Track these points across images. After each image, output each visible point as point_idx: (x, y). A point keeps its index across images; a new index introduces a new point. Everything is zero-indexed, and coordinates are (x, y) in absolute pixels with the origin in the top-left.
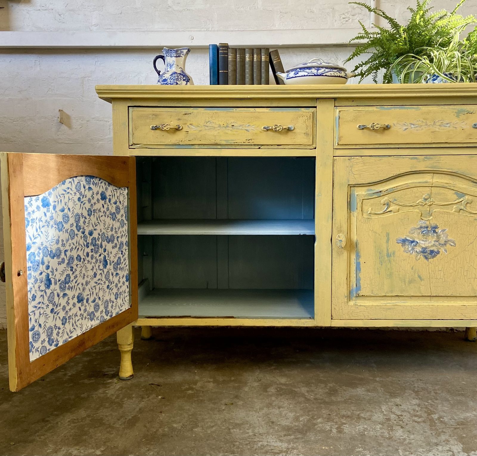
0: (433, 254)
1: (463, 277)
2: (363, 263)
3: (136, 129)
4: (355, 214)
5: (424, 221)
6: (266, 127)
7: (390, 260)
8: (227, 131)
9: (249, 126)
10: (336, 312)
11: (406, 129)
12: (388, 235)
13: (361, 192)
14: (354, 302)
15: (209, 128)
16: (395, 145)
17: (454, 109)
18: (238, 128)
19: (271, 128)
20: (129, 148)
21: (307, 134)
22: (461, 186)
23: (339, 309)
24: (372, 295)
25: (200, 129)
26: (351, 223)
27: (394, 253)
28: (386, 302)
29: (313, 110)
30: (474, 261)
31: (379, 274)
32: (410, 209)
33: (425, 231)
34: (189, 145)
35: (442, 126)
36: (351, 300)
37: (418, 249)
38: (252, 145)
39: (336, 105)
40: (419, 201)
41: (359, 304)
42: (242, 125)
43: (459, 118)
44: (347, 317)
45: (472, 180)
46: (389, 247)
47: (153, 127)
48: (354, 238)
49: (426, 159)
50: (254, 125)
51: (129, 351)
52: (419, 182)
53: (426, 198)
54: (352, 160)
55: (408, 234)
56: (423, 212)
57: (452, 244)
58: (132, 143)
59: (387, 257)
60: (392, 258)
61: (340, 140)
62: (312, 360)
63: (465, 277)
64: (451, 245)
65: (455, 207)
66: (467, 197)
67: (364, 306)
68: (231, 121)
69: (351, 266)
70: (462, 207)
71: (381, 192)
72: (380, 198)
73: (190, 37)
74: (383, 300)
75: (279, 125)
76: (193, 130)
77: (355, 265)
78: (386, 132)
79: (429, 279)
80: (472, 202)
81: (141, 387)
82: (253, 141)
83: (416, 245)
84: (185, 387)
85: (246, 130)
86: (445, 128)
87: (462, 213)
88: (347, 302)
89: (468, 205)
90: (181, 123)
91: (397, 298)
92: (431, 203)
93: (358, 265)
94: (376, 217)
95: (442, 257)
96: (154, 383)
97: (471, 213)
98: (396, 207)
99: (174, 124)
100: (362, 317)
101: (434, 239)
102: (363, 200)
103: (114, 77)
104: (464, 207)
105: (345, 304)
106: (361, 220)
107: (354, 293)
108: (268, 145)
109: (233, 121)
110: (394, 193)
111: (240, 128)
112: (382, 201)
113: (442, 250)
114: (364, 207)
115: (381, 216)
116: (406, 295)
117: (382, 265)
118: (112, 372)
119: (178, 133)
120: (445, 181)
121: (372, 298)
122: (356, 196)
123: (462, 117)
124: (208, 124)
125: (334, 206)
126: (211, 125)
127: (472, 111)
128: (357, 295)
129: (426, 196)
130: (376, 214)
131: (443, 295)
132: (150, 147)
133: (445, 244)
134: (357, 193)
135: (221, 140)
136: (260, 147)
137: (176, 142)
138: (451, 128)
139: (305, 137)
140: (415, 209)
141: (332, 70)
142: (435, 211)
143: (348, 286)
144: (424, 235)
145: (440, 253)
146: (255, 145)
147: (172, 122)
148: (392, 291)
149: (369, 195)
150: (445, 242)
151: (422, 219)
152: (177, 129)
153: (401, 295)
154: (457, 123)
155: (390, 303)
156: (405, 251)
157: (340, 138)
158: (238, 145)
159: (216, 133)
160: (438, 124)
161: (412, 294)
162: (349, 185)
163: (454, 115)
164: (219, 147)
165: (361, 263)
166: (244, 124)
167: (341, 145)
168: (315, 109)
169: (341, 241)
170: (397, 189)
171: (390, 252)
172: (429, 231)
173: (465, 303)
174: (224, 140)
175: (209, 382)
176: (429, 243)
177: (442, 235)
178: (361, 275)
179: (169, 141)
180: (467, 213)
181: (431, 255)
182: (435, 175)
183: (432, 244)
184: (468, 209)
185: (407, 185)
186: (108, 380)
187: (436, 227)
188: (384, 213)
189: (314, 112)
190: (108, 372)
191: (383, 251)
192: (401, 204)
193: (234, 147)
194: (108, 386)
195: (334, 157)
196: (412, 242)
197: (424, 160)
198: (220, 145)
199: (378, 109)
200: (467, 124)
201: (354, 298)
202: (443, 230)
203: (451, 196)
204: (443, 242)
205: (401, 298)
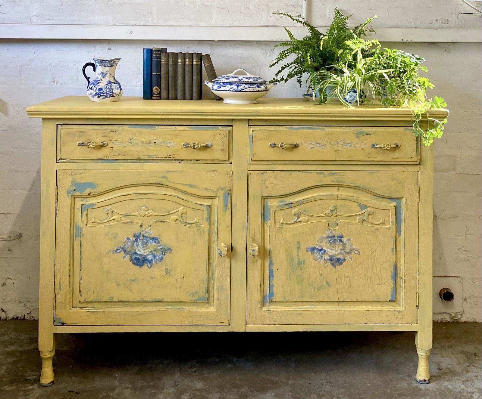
0: (340, 262)
1: (367, 283)
2: (275, 270)
3: (64, 145)
4: (269, 224)
5: (331, 231)
6: (186, 144)
7: (300, 267)
8: (149, 147)
9: (169, 143)
10: (250, 317)
11: (312, 148)
12: (298, 243)
13: (273, 204)
14: (267, 307)
15: (132, 144)
16: (304, 162)
17: (355, 130)
18: (161, 144)
19: (189, 146)
20: (57, 163)
21: (223, 150)
22: (363, 199)
23: (253, 315)
24: (284, 300)
25: (124, 145)
26: (265, 232)
27: (304, 261)
28: (297, 307)
29: (229, 129)
30: (376, 269)
31: (291, 280)
32: (318, 220)
33: (332, 240)
34: (114, 160)
35: (344, 146)
36: (265, 306)
37: (326, 257)
38: (172, 160)
39: (250, 124)
40: (326, 212)
41: (272, 310)
42: (164, 142)
43: (359, 138)
44: (261, 323)
45: (373, 193)
46: (300, 255)
47: (79, 143)
48: (268, 245)
49: (331, 175)
50: (175, 142)
51: (50, 358)
52: (326, 195)
53: (332, 209)
54: (265, 174)
55: (317, 243)
56: (330, 223)
57: (356, 252)
58: (59, 158)
59: (298, 264)
60: (303, 265)
61: (253, 157)
62: (235, 360)
63: (369, 283)
64: (356, 254)
65: (358, 218)
66: (369, 209)
67: (277, 311)
68: (153, 138)
69: (265, 273)
70: (365, 218)
71: (291, 203)
72: (290, 209)
73: (129, 31)
74: (294, 305)
75: (197, 143)
76: (117, 146)
77: (269, 272)
78: (295, 150)
79: (336, 286)
80: (373, 214)
81: (59, 395)
82: (173, 156)
83: (324, 254)
84: (102, 395)
85: (167, 146)
86: (348, 147)
87: (365, 223)
88: (261, 308)
89: (370, 216)
90: (106, 140)
91: (308, 303)
92: (337, 214)
93: (271, 272)
94: (288, 226)
95: (348, 264)
96: (74, 390)
97: (373, 224)
98: (305, 217)
99: (99, 140)
100: (275, 323)
101: (340, 248)
102: (275, 210)
103: (53, 65)
104: (367, 218)
105: (259, 309)
106: (274, 229)
107: (268, 298)
108: (187, 160)
109: (155, 138)
110: (303, 205)
111: (162, 144)
112: (293, 212)
113: (348, 258)
114: (276, 217)
115: (292, 226)
116: (316, 300)
117: (293, 272)
118: (34, 377)
119: (103, 148)
120: (349, 194)
121: (285, 304)
122: (269, 207)
123: (362, 137)
124: (132, 140)
125: (249, 216)
126: (134, 142)
127: (370, 133)
128: (270, 301)
129: (332, 208)
130: (287, 224)
131: (349, 301)
132: (77, 162)
133: (350, 253)
134: (270, 205)
135: (144, 156)
136: (180, 161)
137: (101, 157)
138: (352, 147)
139: (222, 153)
140: (323, 220)
141: (251, 86)
142: (341, 222)
143: (262, 292)
144: (331, 244)
145: (346, 261)
146: (175, 160)
147: (98, 139)
148: (302, 298)
149: (280, 207)
150: (350, 250)
151: (329, 229)
152: (103, 145)
153: (310, 300)
154: (357, 143)
155: (301, 308)
156: (314, 259)
157: (253, 155)
158: (160, 160)
159: (139, 149)
160: (340, 143)
161: (321, 300)
162: (262, 197)
163: (355, 136)
164: (142, 161)
165: (274, 270)
166: (165, 140)
167: (254, 161)
168: (231, 127)
169: (254, 250)
170: (306, 201)
171: (300, 260)
172: (335, 240)
173: (370, 308)
174: (146, 156)
175: (127, 388)
176: (335, 251)
177: (348, 244)
178: (274, 282)
179: (95, 156)
180: (369, 224)
181: (338, 262)
182: (340, 188)
183: (339, 252)
184: (371, 220)
185: (315, 198)
186: (29, 386)
187: (342, 237)
188: (294, 223)
189: (230, 130)
190: (30, 376)
191: (294, 259)
192: (310, 215)
193: (155, 161)
194: (28, 393)
195: (248, 171)
196: (321, 250)
197: (329, 175)
198: (143, 160)
199: (287, 129)
200: (365, 144)
201: (268, 304)
202: (349, 240)
203: (355, 208)
204: (348, 251)
205: (311, 303)
